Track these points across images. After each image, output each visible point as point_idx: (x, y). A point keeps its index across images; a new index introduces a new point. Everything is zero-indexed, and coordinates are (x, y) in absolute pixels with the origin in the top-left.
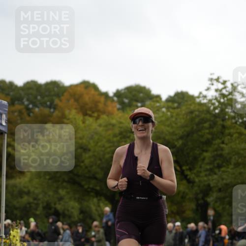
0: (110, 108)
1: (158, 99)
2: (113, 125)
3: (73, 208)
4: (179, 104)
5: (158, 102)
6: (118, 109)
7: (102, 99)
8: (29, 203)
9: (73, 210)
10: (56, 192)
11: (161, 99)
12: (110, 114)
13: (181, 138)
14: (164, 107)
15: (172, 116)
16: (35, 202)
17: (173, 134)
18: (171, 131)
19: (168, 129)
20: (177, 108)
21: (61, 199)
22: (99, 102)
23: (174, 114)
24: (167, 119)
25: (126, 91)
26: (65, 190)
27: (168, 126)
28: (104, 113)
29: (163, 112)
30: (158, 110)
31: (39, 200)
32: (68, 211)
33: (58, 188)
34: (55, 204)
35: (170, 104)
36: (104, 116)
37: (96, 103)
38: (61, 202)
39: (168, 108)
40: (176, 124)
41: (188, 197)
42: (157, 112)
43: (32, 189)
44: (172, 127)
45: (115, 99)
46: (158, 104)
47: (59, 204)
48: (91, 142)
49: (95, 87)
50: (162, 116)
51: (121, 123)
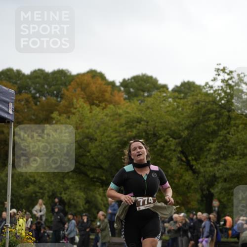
0: (117, 98)
1: (165, 89)
2: (120, 115)
3: (78, 198)
4: (186, 94)
5: (164, 92)
6: (125, 99)
7: (109, 89)
8: (35, 193)
9: (78, 200)
10: (62, 181)
11: (167, 89)
12: (116, 104)
13: (187, 128)
14: (170, 97)
15: (178, 107)
16: (41, 191)
17: (179, 124)
18: (177, 121)
19: (174, 119)
20: (184, 98)
21: (66, 189)
22: (106, 91)
23: (181, 105)
24: (174, 109)
25: (133, 80)
26: (71, 180)
27: (174, 116)
28: (110, 102)
29: (170, 102)
30: (164, 100)
31: (45, 189)
32: (74, 200)
33: (63, 177)
34: (61, 194)
35: (176, 94)
36: (111, 106)
37: (103, 92)
38: (67, 192)
39: (174, 98)
40: (182, 114)
41: (193, 187)
42: (164, 102)
43: (38, 179)
44: (178, 118)
45: (122, 89)
46: (165, 94)
47: (65, 194)
48: (98, 131)
49: (102, 76)
50: (169, 107)
51: (128, 113)
